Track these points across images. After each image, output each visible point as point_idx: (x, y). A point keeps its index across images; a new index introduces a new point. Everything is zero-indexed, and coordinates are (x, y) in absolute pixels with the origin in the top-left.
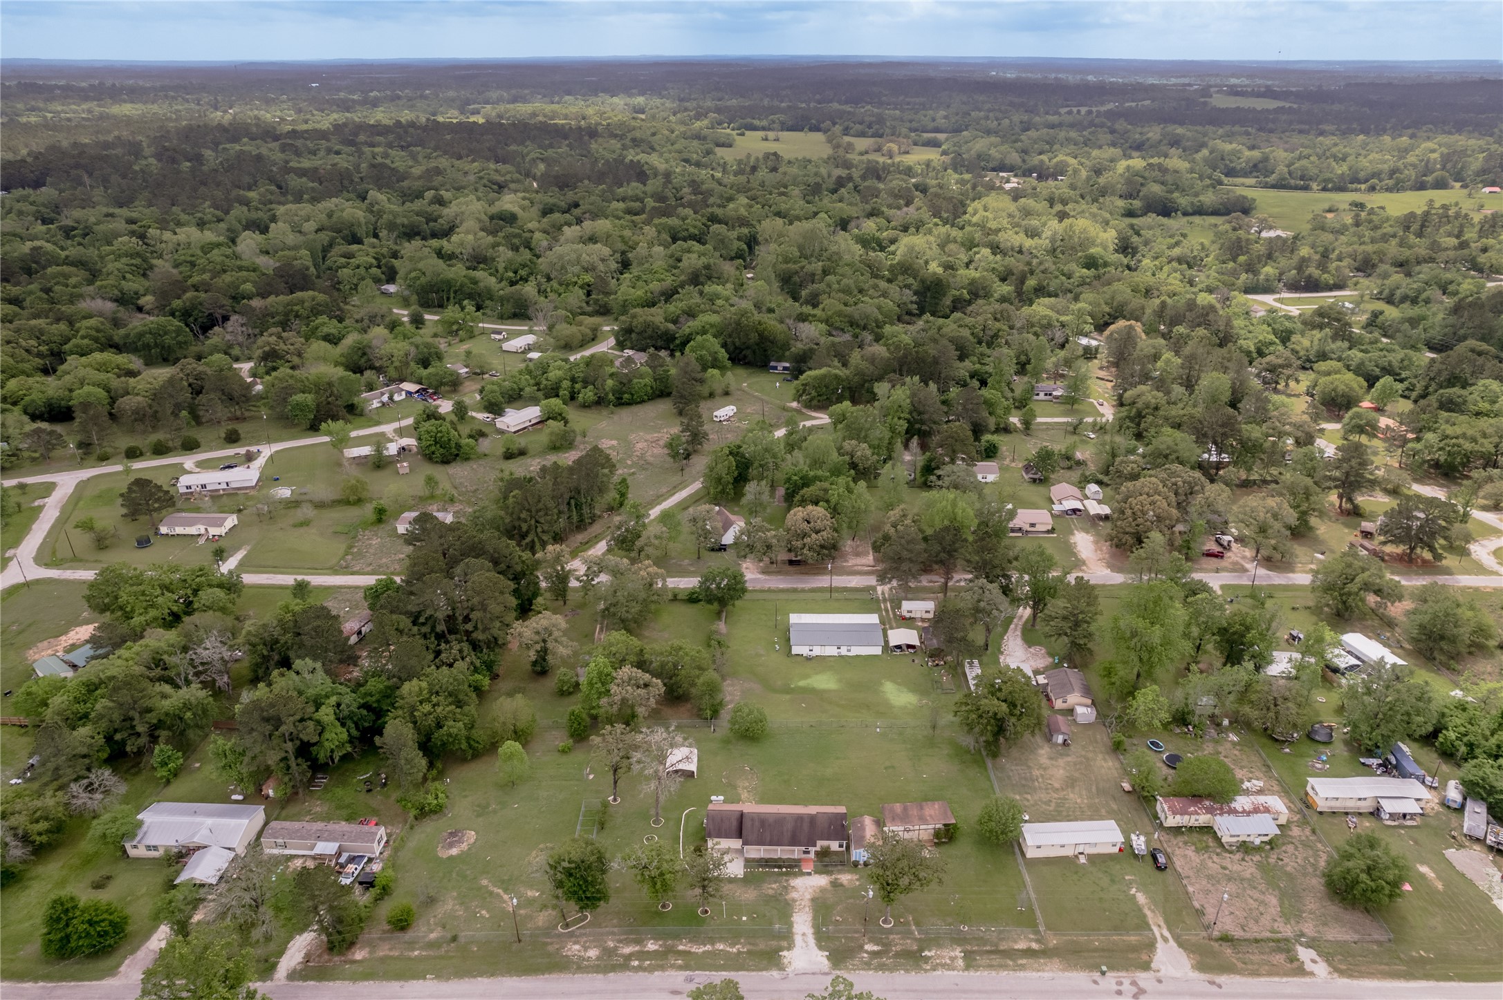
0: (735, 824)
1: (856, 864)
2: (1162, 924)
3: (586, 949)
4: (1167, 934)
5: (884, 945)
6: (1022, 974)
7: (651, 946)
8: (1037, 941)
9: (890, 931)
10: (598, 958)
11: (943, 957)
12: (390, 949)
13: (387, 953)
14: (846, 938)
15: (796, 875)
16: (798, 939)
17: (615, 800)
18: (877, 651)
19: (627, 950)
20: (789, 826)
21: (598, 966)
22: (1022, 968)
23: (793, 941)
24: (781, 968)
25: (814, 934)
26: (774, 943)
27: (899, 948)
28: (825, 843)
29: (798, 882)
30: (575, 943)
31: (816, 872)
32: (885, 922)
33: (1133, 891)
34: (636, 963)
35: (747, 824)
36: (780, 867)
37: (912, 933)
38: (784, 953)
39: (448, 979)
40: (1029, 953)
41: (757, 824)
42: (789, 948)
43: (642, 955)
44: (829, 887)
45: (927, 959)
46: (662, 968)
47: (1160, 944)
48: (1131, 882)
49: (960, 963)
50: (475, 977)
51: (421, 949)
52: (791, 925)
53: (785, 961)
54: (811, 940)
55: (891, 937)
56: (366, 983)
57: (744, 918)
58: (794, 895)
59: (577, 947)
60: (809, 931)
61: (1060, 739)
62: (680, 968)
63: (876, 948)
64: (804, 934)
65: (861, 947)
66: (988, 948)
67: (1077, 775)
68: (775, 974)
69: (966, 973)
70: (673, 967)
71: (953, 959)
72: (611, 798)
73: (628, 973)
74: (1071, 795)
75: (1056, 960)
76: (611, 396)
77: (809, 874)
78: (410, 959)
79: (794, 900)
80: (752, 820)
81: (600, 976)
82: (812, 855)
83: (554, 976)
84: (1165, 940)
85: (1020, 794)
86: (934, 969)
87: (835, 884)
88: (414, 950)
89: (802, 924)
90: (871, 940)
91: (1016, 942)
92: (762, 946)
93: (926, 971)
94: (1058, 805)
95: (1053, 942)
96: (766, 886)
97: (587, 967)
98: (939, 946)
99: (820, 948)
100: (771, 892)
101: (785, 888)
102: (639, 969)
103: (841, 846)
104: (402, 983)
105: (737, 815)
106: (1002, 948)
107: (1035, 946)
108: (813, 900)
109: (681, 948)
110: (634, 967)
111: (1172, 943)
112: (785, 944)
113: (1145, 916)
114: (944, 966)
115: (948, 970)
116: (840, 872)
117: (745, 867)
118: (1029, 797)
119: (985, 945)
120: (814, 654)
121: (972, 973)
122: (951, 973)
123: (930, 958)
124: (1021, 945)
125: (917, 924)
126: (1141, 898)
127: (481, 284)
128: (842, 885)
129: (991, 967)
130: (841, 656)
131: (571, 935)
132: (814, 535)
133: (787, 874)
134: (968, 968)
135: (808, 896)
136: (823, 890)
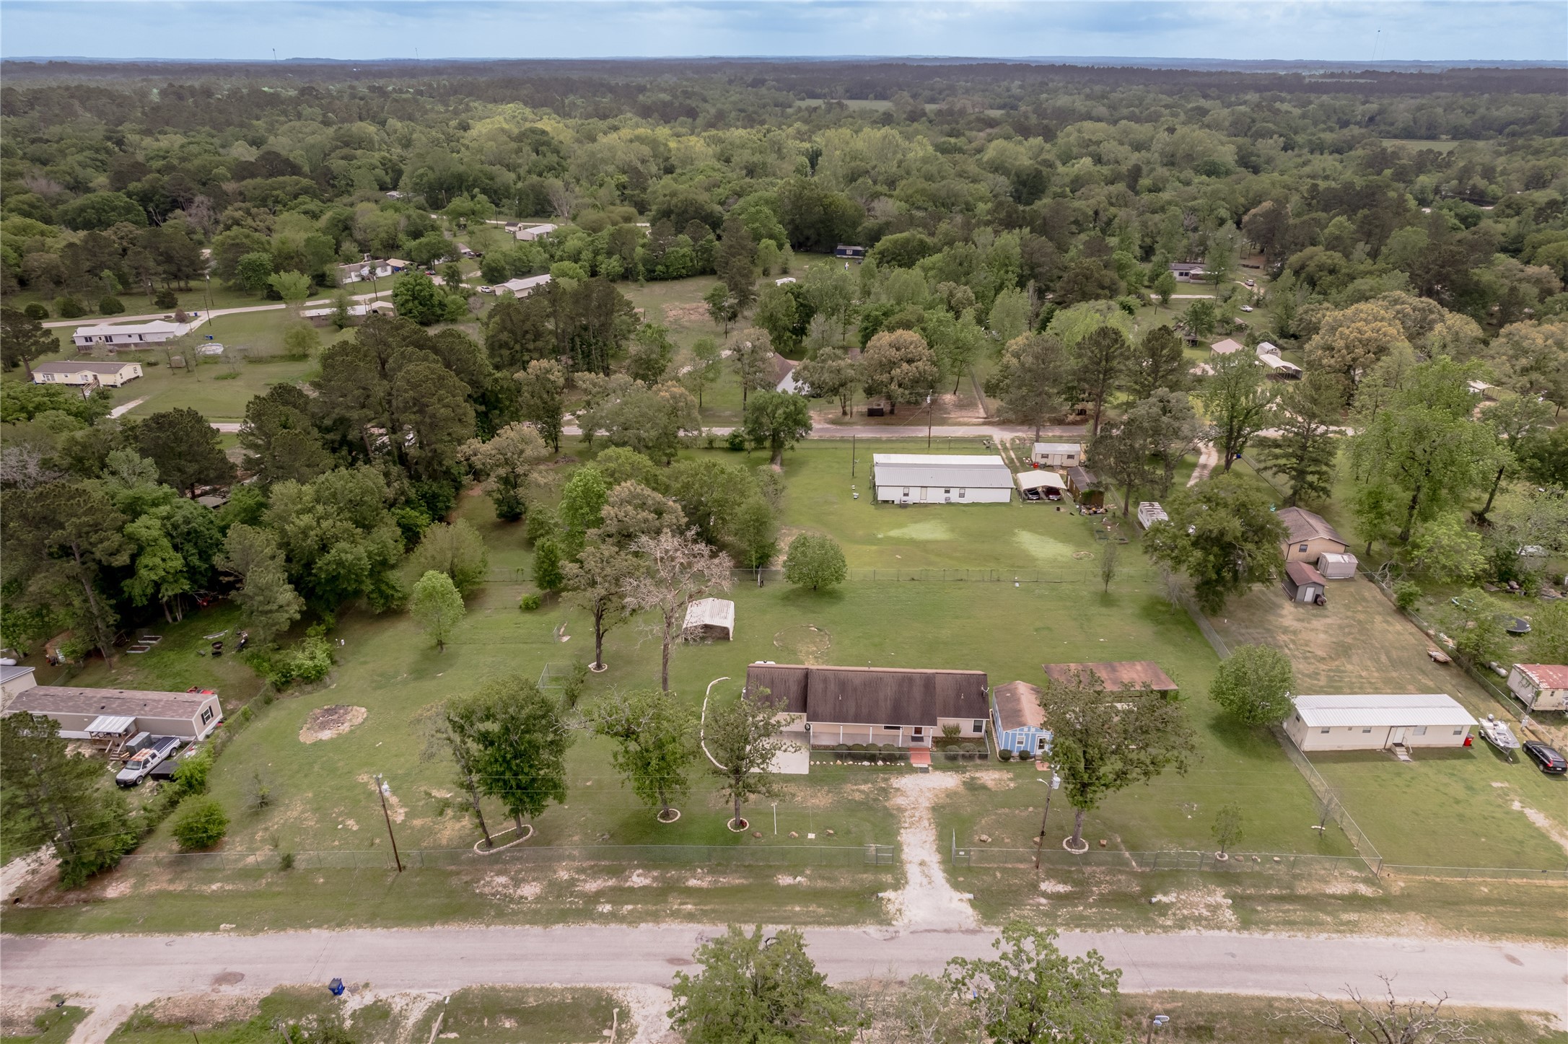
0: (794, 689)
1: (1005, 757)
3: (517, 883)
5: (1075, 883)
6: (1356, 939)
7: (638, 879)
8: (1366, 881)
9: (1085, 859)
10: (538, 899)
11: (1192, 905)
12: (171, 881)
13: (165, 886)
14: (1004, 870)
15: (901, 772)
16: (913, 871)
17: (599, 666)
18: (1005, 496)
19: (592, 886)
20: (889, 691)
21: (536, 912)
22: (1353, 927)
23: (904, 874)
24: (882, 918)
25: (942, 862)
26: (868, 877)
27: (1105, 889)
28: (951, 721)
29: (906, 782)
30: (499, 873)
31: (936, 768)
32: (1074, 843)
33: (1517, 805)
34: (607, 908)
35: (816, 687)
36: (872, 758)
37: (1127, 864)
38: (889, 894)
39: (259, 930)
40: (1354, 901)
41: (832, 687)
42: (897, 886)
43: (620, 895)
44: (961, 789)
45: (1163, 909)
46: (655, 917)
48: (1503, 789)
49: (1229, 915)
50: (307, 927)
51: (227, 879)
52: (898, 848)
53: (891, 908)
54: (939, 875)
55: (1088, 870)
56: (107, 937)
57: (811, 836)
58: (900, 801)
59: (502, 880)
60: (934, 859)
61: (1309, 594)
62: (690, 917)
63: (1061, 888)
64: (922, 864)
65: (1034, 887)
66: (1275, 891)
67: (1349, 640)
68: (872, 930)
69: (1245, 934)
70: (675, 915)
71: (1214, 908)
72: (592, 666)
73: (590, 925)
74: (1350, 667)
75: (1412, 915)
76: (641, 267)
77: (925, 771)
78: (202, 897)
79: (901, 810)
80: (825, 680)
81: (538, 930)
82: (928, 743)
83: (452, 928)
86: (1181, 924)
87: (972, 786)
88: (212, 881)
89: (919, 846)
90: (1052, 875)
91: (1324, 881)
92: (844, 881)
93: (1166, 929)
95: (1398, 884)
96: (849, 787)
97: (514, 913)
98: (1182, 887)
99: (956, 886)
100: (858, 796)
101: (885, 791)
102: (614, 917)
103: (977, 728)
104: (173, 937)
105: (800, 675)
106: (1301, 892)
107: (1364, 890)
108: (936, 809)
109: (693, 883)
110: (602, 915)
112: (888, 878)
114: (1198, 920)
115: (1208, 927)
116: (977, 768)
117: (812, 757)
119: (1267, 886)
120: (910, 500)
121: (1256, 935)
122: (1216, 933)
123: (1168, 906)
124: (1339, 888)
125: (1133, 848)
126: (1533, 813)
127: (498, 180)
128: (984, 788)
129: (1289, 924)
130: (949, 504)
131: (495, 859)
132: (905, 366)
133: (884, 770)
134: (1245, 924)
135: (925, 803)
136: (951, 794)
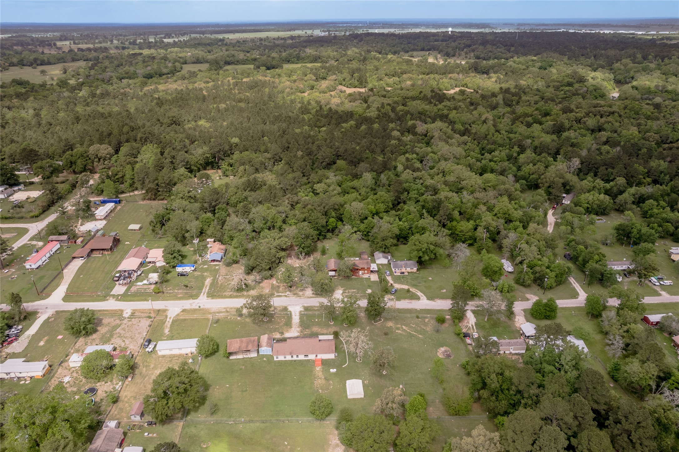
2: (167, 322)
16: (298, 314)
24: (304, 307)
26: (306, 313)
32: (266, 319)
33: (168, 333)
38: (303, 310)
40: (221, 313)
44: (285, 333)
47: (174, 316)
48: (165, 337)
52: (300, 318)
53: (302, 308)
54: (293, 314)
58: (298, 329)
60: (293, 317)
65: (276, 312)
68: (306, 305)
79: (298, 327)
87: (282, 333)
89: (296, 319)
92: (310, 313)
96: (309, 333)
99: (290, 312)
100: (307, 330)
101: (301, 332)
108: (291, 327)
111: (169, 317)
112: (302, 313)
113: (171, 325)
128: (280, 333)
135: (293, 329)
136: (287, 331)
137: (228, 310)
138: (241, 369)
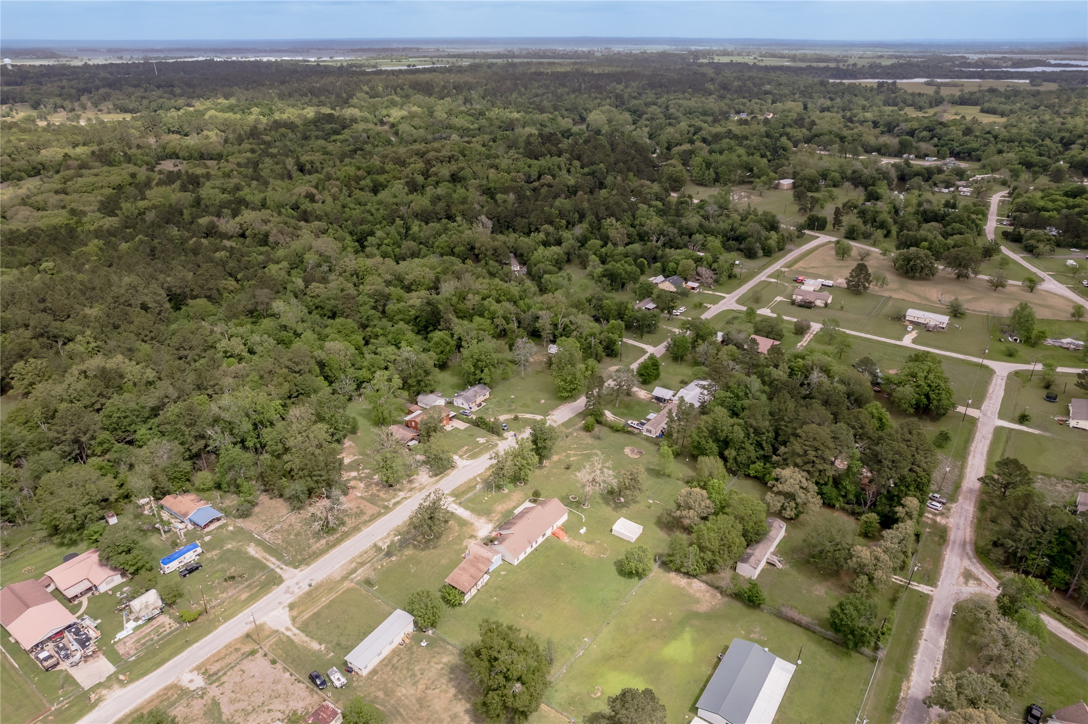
2: (294, 638)
4: (289, 633)
6: (349, 559)
11: (390, 540)
15: (495, 528)
22: (351, 562)
23: (456, 505)
26: (462, 499)
31: (488, 535)
32: (430, 535)
33: (323, 647)
37: (414, 541)
40: (354, 571)
47: (289, 623)
48: (328, 653)
49: (380, 544)
52: (466, 509)
54: (450, 509)
57: (486, 499)
58: (483, 520)
60: (456, 512)
64: (456, 510)
66: (374, 559)
68: (448, 491)
69: (374, 542)
71: (385, 543)
74: (412, 692)
75: (339, 578)
77: (490, 532)
79: (479, 518)
84: (288, 629)
85: (446, 664)
86: (389, 534)
87: (474, 536)
89: (463, 513)
91: (364, 570)
92: (466, 496)
93: (392, 531)
94: (414, 675)
95: (346, 585)
100: (492, 515)
101: (491, 520)
106: (369, 564)
107: (354, 575)
108: (472, 523)
111: (283, 630)
112: (460, 501)
113: (307, 635)
114: (386, 538)
115: (383, 538)
116: (479, 542)
118: (439, 667)
119: (377, 560)
121: (371, 543)
122: (380, 538)
123: (395, 536)
124: (360, 571)
125: (415, 544)
126: (315, 646)
128: (470, 538)
129: (366, 551)
134: (375, 545)
135: (476, 524)
136: (475, 530)
137: (358, 560)
138: (497, 602)
